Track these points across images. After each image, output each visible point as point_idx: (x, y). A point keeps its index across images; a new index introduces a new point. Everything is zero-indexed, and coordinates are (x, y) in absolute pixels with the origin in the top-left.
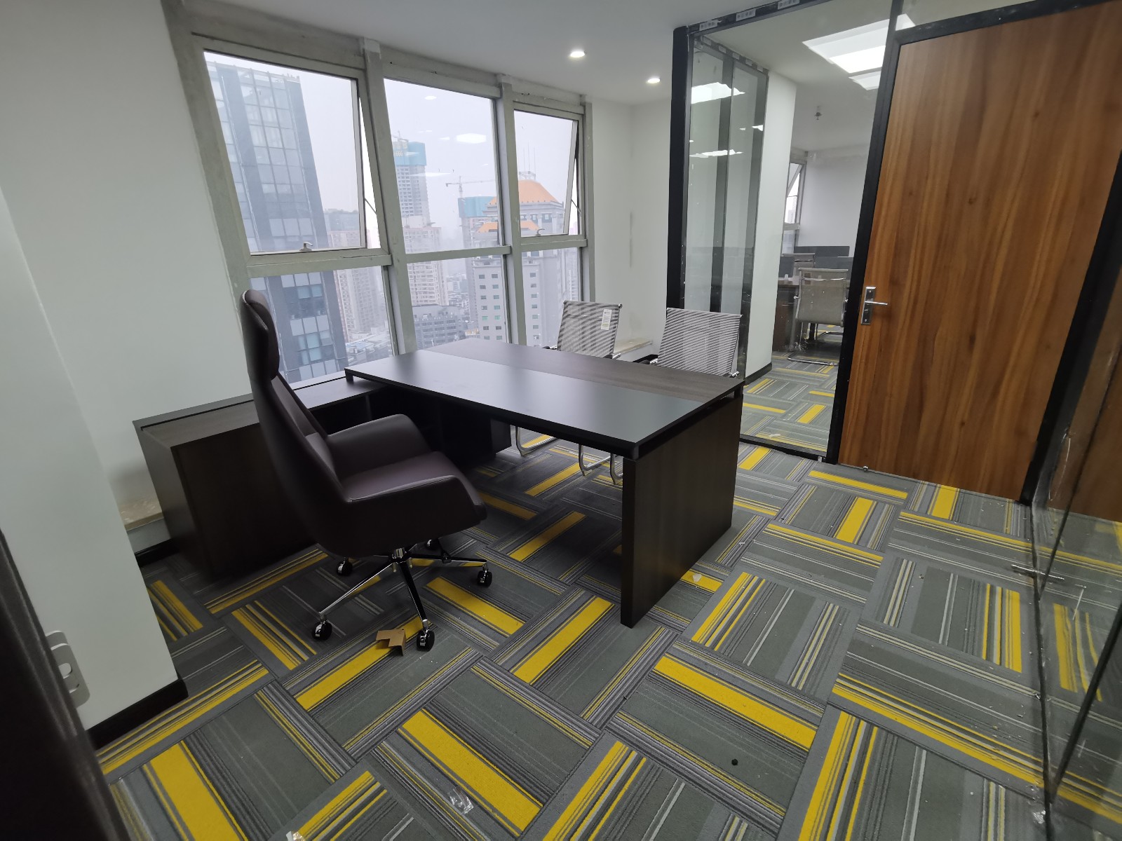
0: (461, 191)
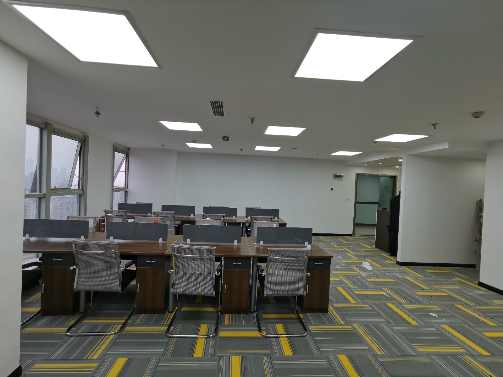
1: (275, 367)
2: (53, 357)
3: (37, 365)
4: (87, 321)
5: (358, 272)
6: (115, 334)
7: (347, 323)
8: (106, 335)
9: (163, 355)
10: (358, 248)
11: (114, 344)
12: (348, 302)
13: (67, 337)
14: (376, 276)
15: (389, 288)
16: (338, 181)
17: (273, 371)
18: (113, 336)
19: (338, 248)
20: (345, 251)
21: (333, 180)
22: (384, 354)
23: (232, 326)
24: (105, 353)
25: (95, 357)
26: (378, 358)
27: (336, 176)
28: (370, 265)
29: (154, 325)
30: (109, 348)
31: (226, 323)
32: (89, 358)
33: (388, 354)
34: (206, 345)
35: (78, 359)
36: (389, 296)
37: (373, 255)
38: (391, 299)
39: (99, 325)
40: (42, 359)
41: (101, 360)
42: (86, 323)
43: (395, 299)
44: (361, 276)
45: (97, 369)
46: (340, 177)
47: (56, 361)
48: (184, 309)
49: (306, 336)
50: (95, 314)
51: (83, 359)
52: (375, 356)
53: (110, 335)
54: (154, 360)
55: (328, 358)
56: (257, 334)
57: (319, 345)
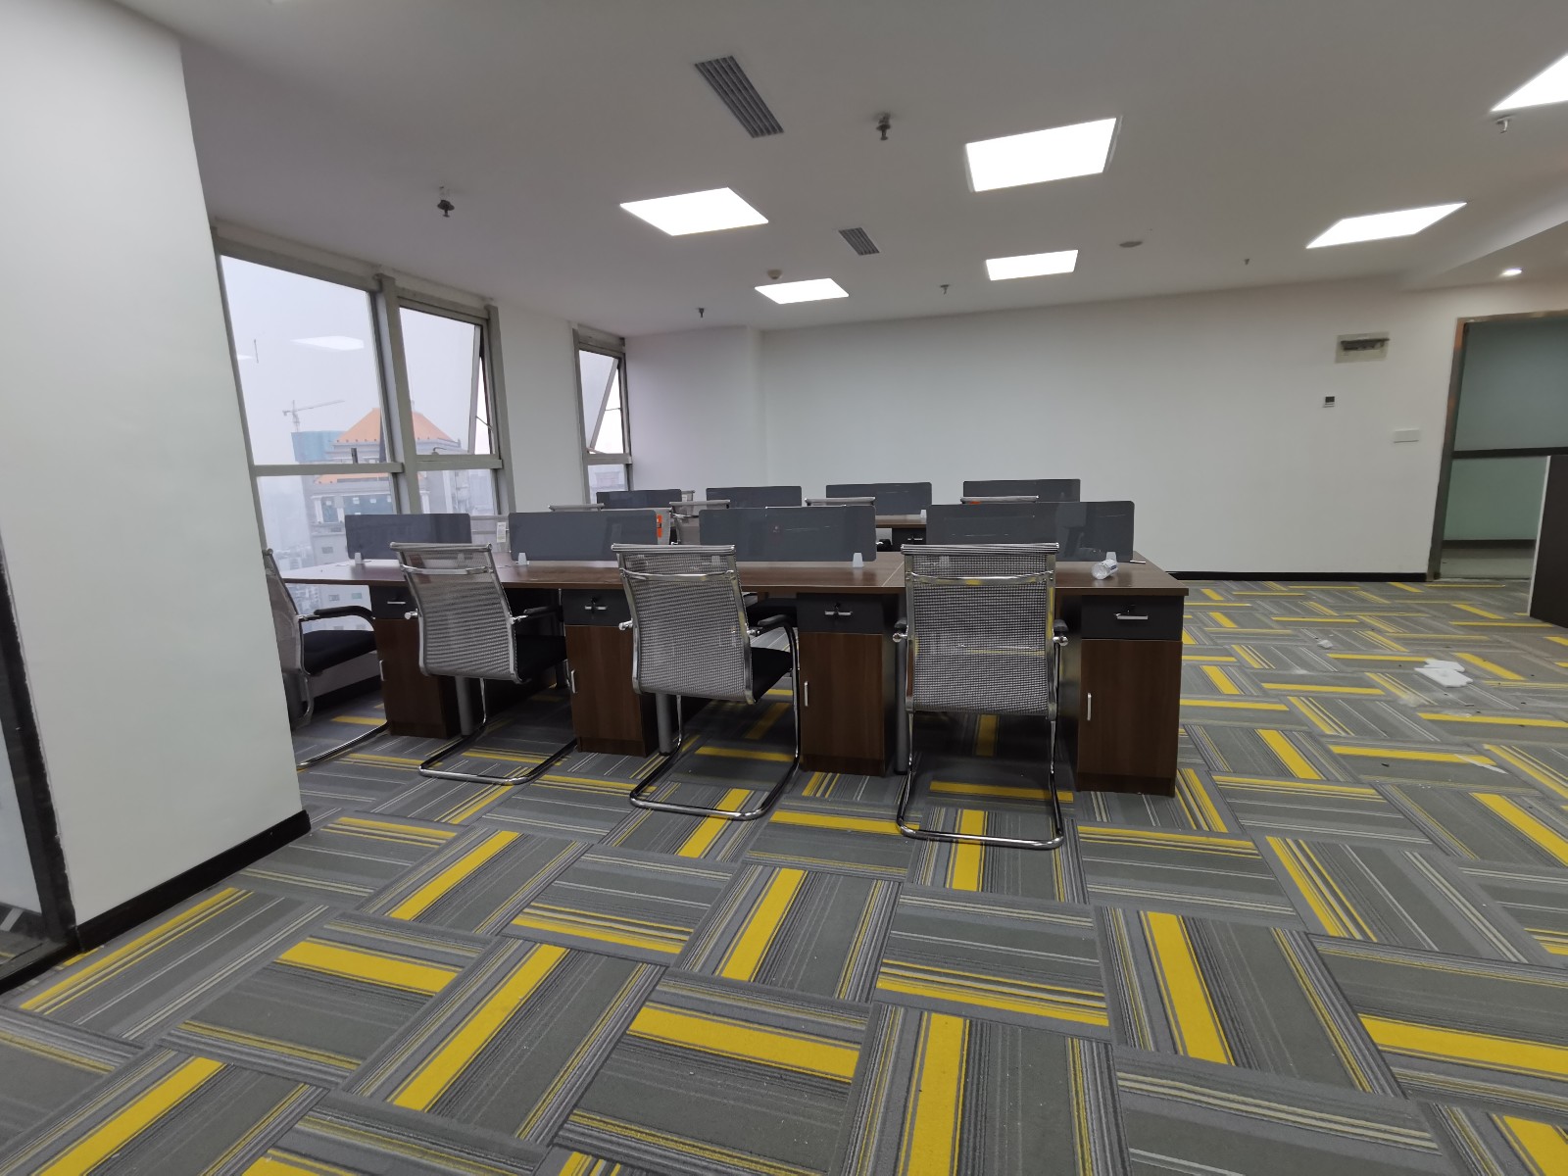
0: (297, 422)
1: (899, 910)
2: (378, 810)
3: (344, 819)
4: (471, 755)
5: (1383, 688)
6: (516, 784)
7: (1243, 832)
8: (495, 784)
9: (602, 839)
10: (1434, 617)
11: (506, 803)
12: (1284, 772)
13: (421, 778)
14: (1475, 705)
15: (1522, 748)
16: (1362, 365)
17: (889, 921)
18: (508, 788)
19: (1331, 616)
20: (1363, 625)
21: (1338, 360)
22: (1358, 936)
23: (821, 800)
24: (478, 818)
25: (456, 821)
26: (1317, 945)
27: (1350, 346)
28: (1462, 669)
29: (611, 777)
30: (490, 809)
31: (805, 793)
32: (443, 821)
33: (1375, 940)
34: (724, 834)
35: (424, 820)
36: (1504, 772)
37: (1501, 642)
38: (1509, 782)
39: (491, 763)
40: (357, 808)
41: (466, 828)
42: (467, 758)
43: (1528, 784)
44: (1393, 701)
45: (451, 843)
46: (1373, 347)
47: (382, 816)
48: (704, 751)
49: (1054, 849)
50: (490, 744)
51: (432, 821)
52: (1311, 936)
53: (503, 785)
54: (577, 845)
55: (1101, 915)
56: (889, 828)
57: (1089, 878)
